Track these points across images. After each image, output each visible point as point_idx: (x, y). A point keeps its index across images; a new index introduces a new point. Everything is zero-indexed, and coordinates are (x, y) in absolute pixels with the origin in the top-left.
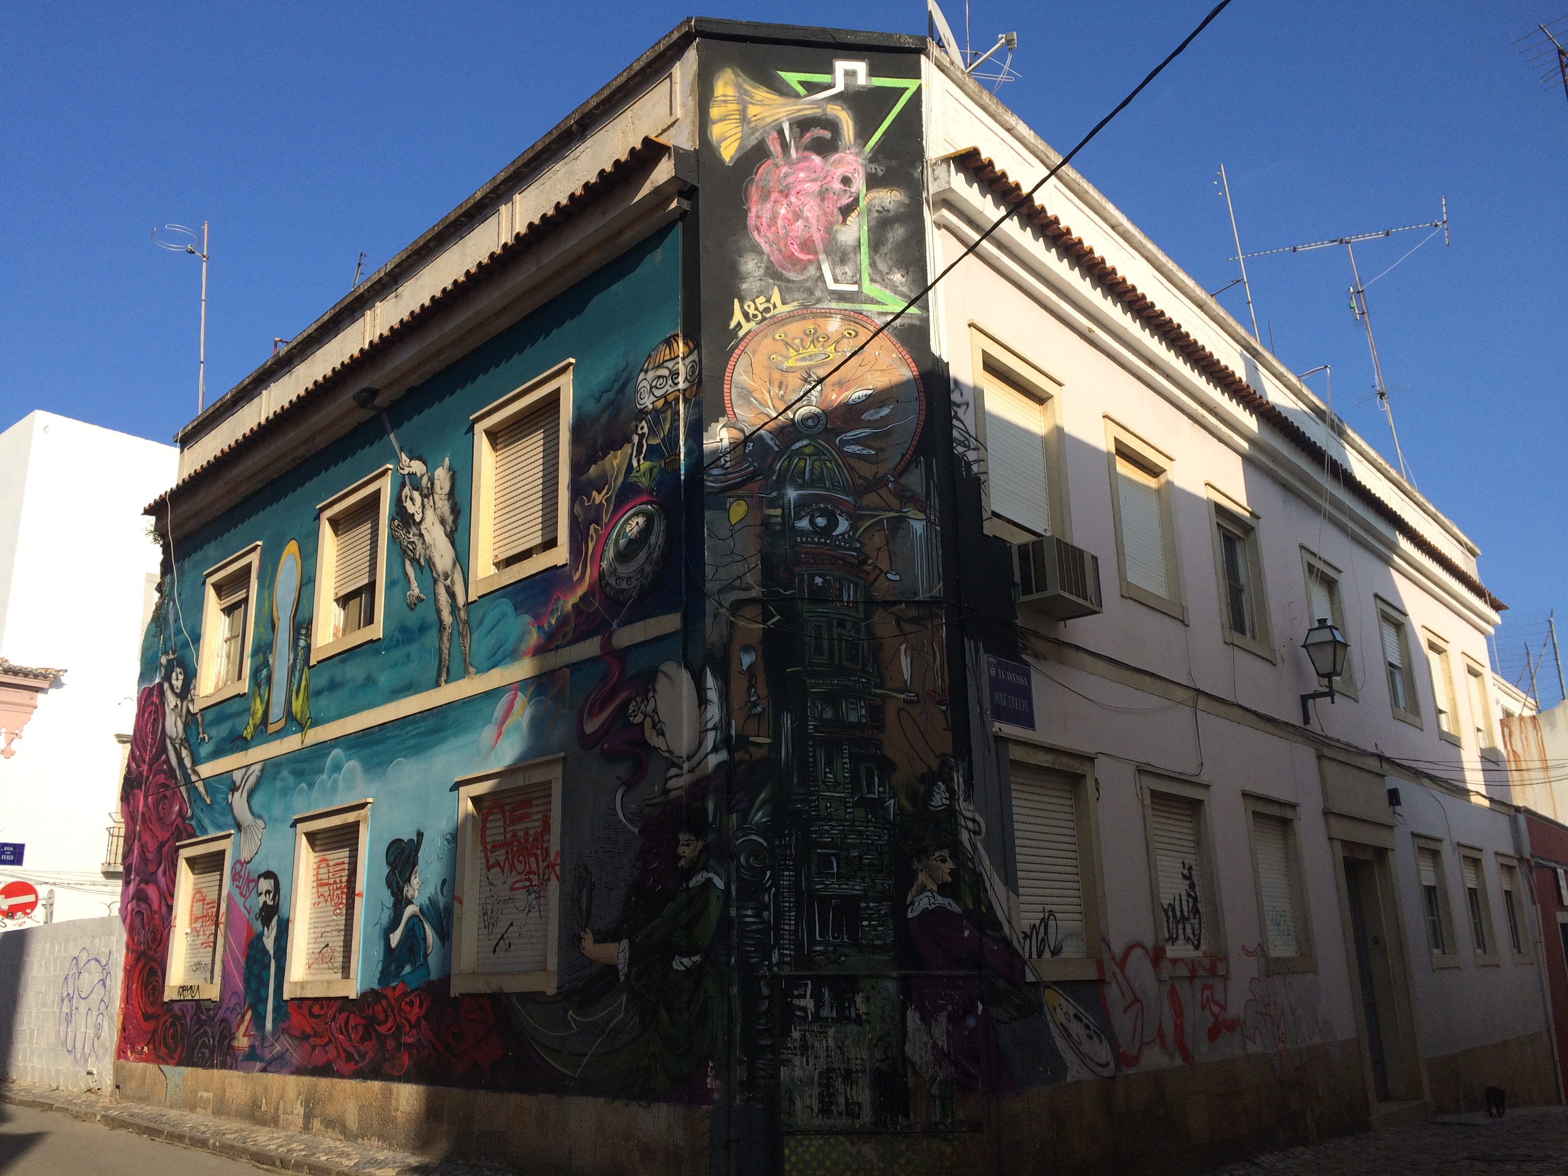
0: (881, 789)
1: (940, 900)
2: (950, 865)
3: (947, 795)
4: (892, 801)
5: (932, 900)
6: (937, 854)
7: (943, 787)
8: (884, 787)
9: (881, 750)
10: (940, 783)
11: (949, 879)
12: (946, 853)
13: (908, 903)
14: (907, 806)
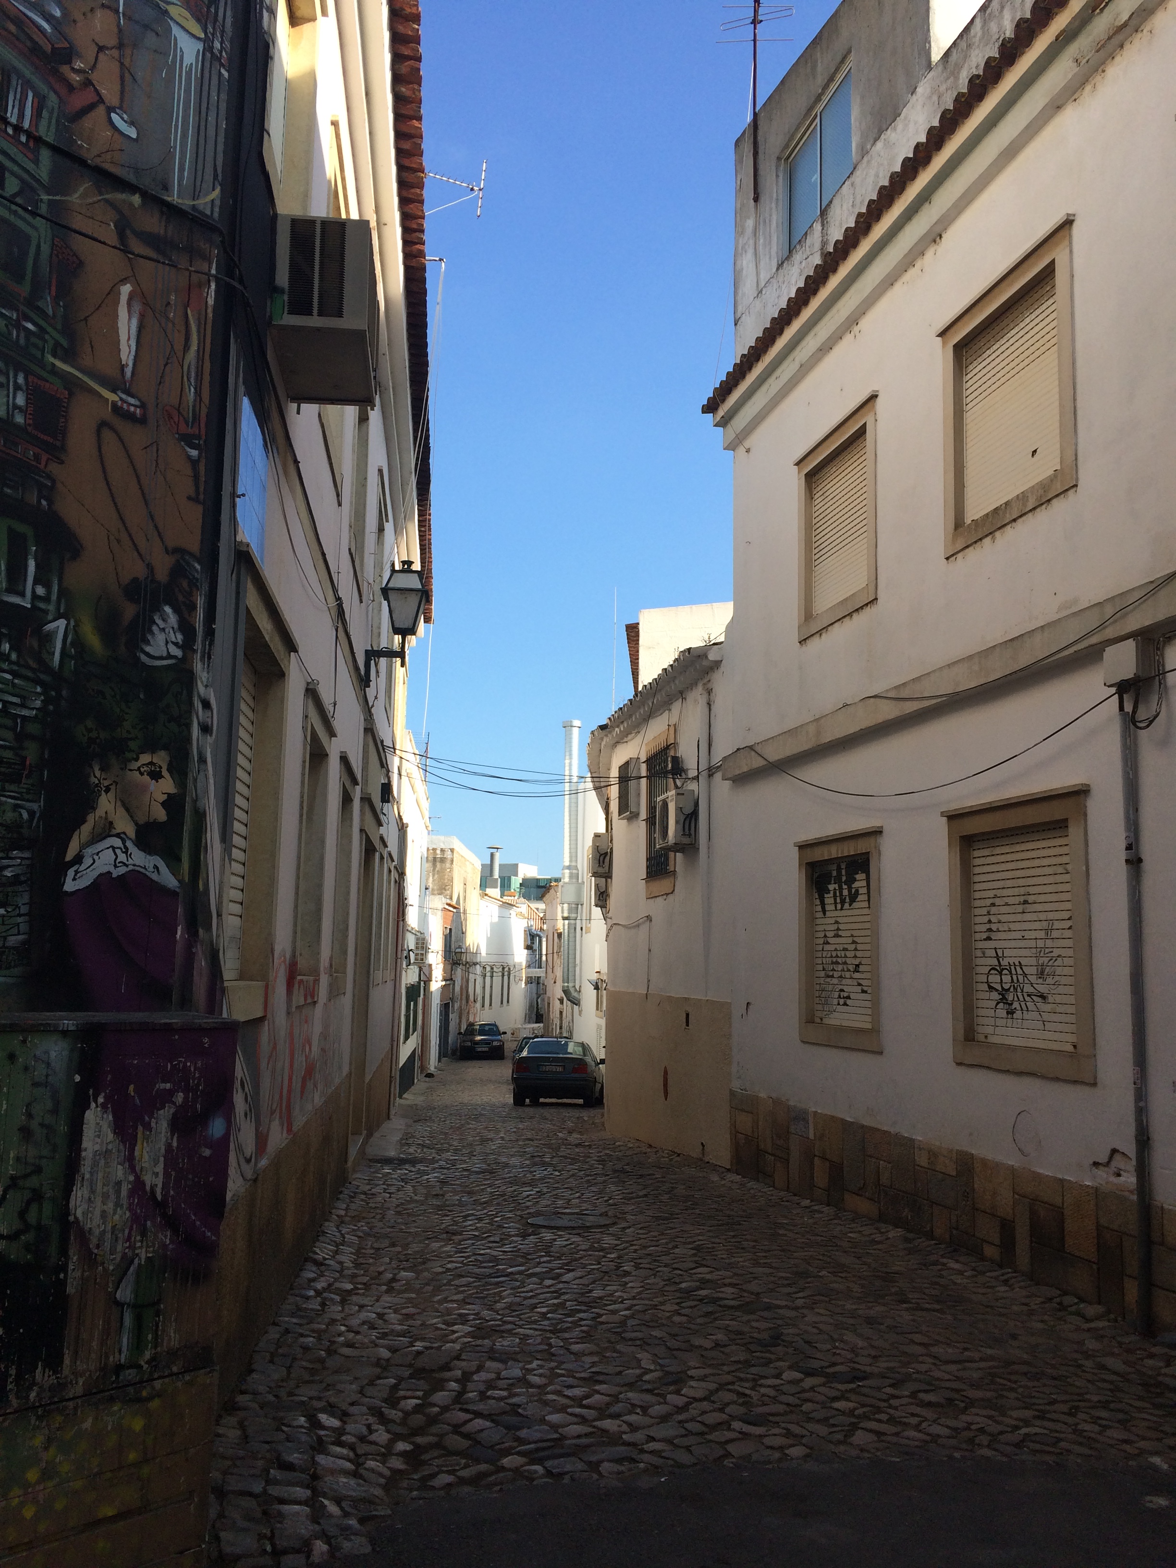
0: (40, 591)
1: (139, 858)
2: (167, 785)
3: (180, 638)
4: (62, 623)
5: (122, 857)
6: (145, 758)
7: (173, 619)
8: (48, 586)
9: (51, 503)
10: (168, 609)
11: (161, 815)
12: (161, 759)
13: (69, 857)
14: (94, 640)
